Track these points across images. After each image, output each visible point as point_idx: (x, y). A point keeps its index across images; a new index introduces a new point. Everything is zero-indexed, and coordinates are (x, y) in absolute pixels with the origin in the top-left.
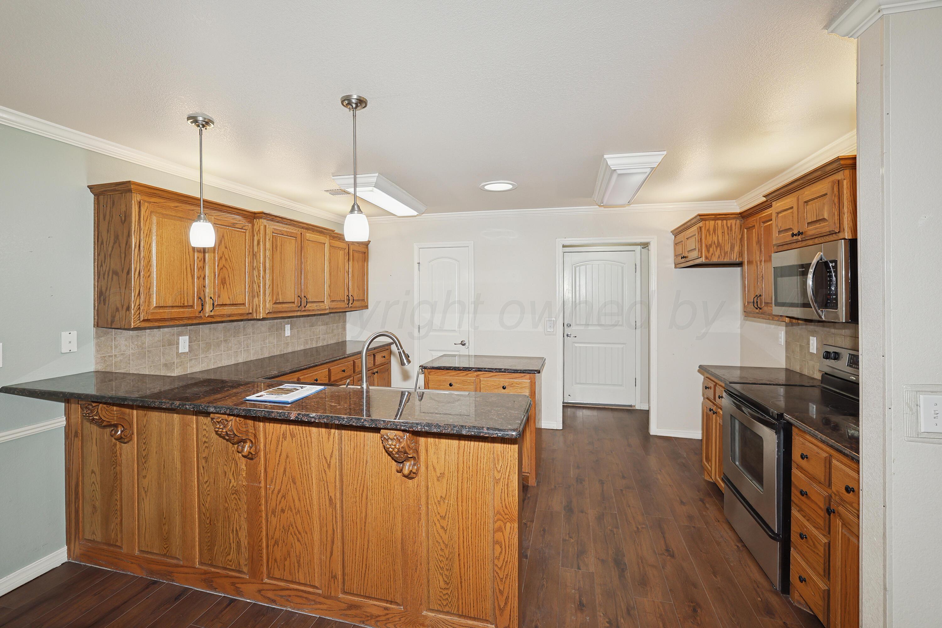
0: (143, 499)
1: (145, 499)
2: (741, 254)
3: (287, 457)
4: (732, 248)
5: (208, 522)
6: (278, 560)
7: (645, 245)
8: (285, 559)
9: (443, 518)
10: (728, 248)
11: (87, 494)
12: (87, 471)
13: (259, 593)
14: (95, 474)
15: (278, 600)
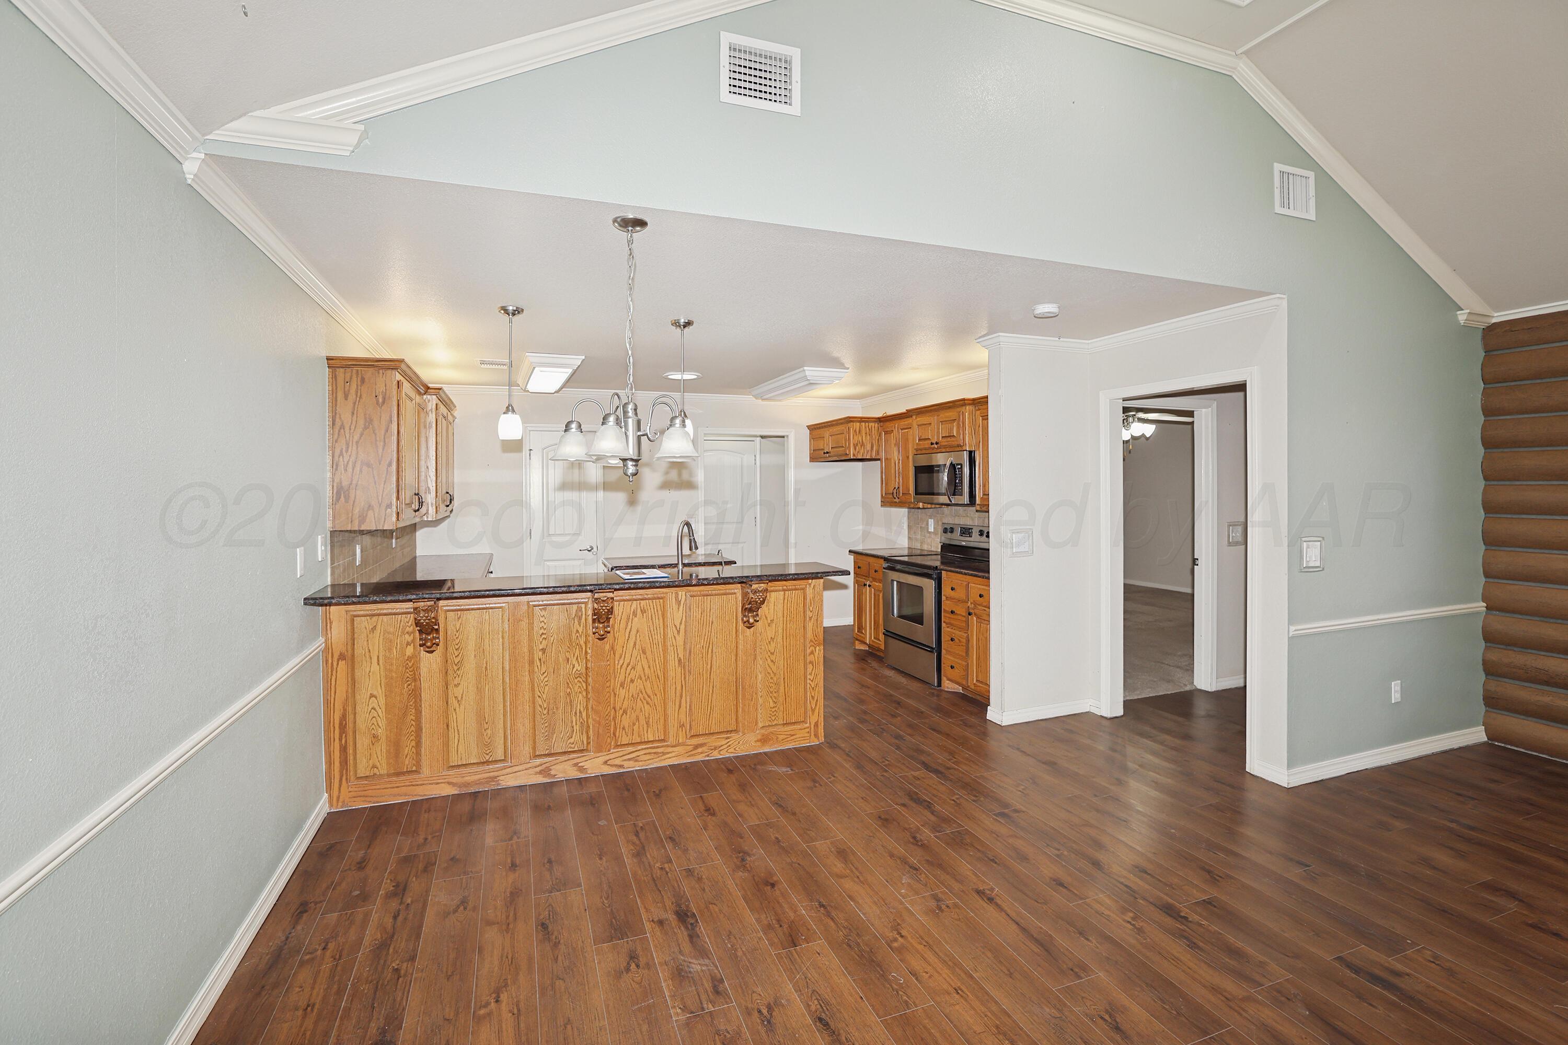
0: (455, 710)
1: (458, 709)
2: (878, 452)
3: (638, 632)
4: (873, 448)
5: (545, 712)
6: (626, 728)
7: (782, 438)
8: (634, 724)
9: (772, 653)
10: (868, 447)
11: (361, 724)
12: (362, 696)
13: (606, 763)
14: (376, 698)
15: (626, 764)
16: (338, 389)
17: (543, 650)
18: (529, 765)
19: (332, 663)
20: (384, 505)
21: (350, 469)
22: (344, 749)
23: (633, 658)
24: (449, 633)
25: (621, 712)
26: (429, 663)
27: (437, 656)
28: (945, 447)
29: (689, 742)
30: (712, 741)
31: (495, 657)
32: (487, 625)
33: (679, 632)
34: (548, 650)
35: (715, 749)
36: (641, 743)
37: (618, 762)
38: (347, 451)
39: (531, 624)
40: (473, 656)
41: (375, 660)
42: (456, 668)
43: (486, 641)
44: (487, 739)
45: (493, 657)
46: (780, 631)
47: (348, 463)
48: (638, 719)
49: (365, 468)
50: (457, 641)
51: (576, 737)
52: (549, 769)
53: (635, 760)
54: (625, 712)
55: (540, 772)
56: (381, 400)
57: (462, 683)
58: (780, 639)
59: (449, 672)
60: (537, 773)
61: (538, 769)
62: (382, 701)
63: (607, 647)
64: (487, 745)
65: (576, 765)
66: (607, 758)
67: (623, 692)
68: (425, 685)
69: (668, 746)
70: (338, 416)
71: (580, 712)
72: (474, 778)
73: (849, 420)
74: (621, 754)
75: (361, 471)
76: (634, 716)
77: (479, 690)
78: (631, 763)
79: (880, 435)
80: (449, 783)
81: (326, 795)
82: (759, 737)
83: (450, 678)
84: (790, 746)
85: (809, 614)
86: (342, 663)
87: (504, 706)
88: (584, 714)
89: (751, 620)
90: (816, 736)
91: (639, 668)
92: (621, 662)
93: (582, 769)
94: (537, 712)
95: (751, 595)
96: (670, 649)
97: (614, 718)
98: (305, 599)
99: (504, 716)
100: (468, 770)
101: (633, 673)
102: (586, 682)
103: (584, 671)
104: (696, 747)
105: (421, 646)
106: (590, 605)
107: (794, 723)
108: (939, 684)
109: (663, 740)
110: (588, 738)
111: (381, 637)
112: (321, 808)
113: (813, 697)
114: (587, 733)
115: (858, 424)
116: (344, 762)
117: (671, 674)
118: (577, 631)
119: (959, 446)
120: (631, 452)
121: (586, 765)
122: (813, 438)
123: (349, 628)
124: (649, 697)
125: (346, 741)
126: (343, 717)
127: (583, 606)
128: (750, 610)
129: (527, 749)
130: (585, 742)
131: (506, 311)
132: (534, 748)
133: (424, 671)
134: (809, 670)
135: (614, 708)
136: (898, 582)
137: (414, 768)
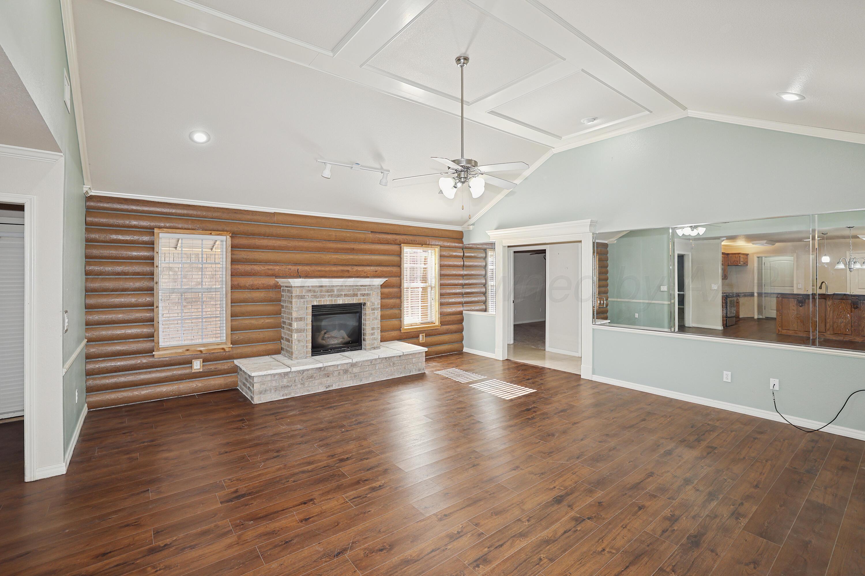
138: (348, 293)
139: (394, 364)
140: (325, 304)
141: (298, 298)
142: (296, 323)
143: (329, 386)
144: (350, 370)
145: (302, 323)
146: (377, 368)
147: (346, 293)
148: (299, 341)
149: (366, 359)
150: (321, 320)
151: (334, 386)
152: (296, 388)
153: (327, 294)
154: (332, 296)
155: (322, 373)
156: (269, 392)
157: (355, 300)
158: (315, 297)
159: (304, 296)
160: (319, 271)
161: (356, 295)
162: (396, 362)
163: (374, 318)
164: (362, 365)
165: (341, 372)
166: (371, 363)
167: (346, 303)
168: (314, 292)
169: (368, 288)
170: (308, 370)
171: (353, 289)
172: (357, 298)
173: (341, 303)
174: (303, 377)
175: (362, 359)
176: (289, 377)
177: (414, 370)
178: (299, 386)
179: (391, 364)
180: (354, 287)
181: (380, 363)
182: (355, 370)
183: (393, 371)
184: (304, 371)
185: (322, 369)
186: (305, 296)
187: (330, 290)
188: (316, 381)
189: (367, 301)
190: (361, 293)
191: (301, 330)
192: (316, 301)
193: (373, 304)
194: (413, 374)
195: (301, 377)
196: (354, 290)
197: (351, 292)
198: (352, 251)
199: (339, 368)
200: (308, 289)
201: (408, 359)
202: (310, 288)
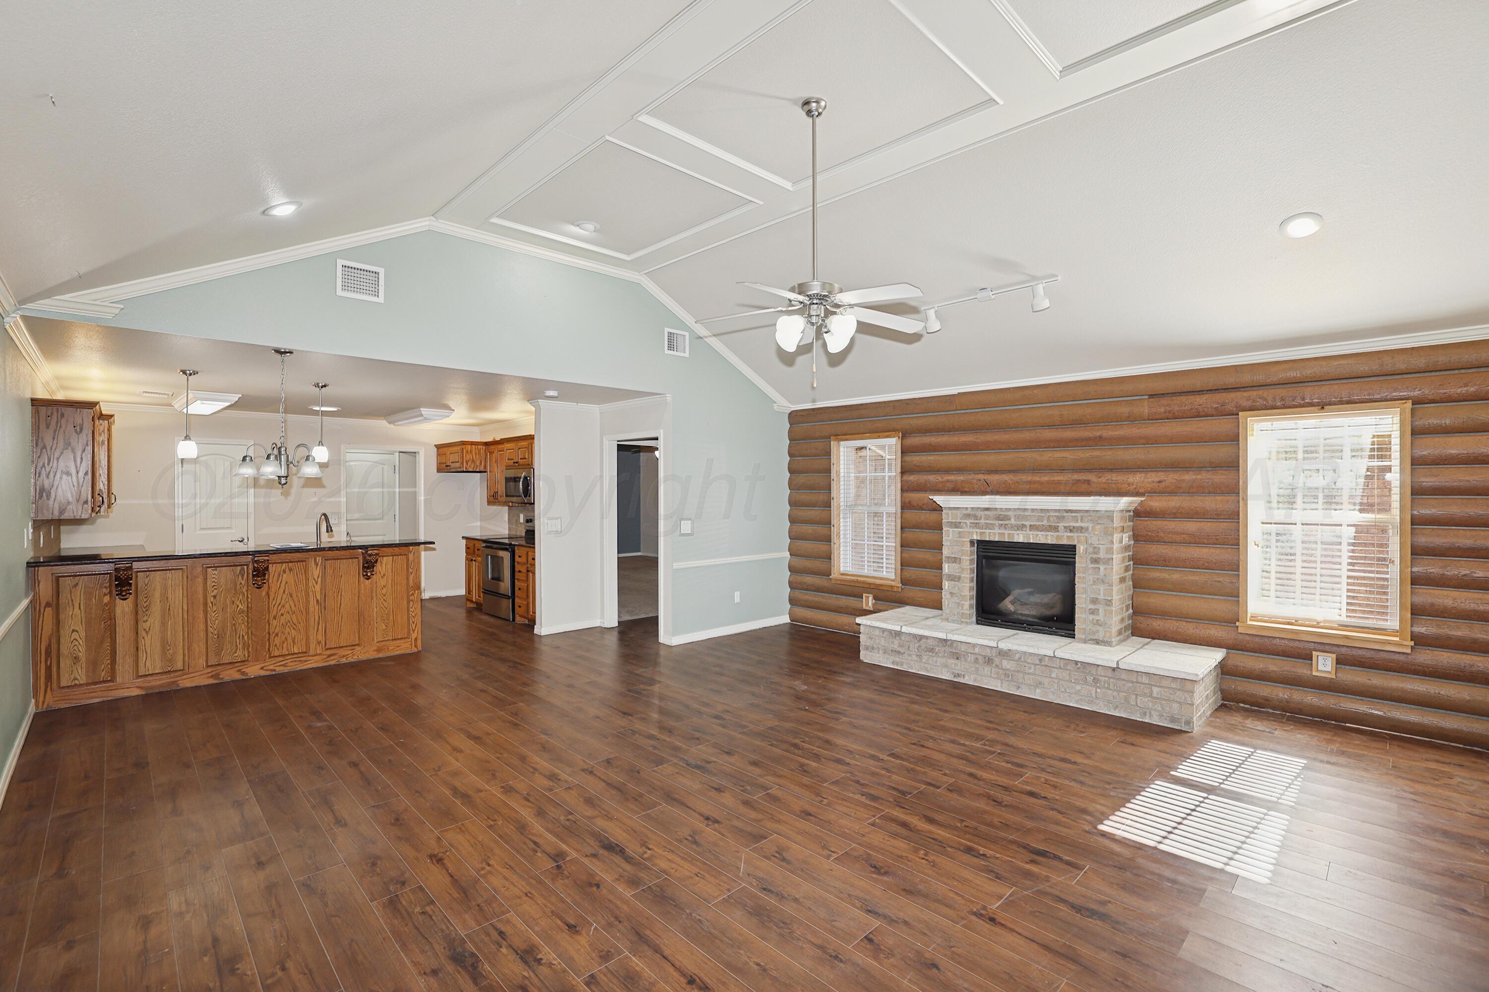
0: (143, 638)
2: (485, 467)
3: (286, 583)
4: (481, 463)
5: (216, 637)
6: (278, 645)
7: (414, 454)
8: (283, 643)
9: (385, 595)
10: (478, 463)
11: (64, 650)
12: (65, 632)
13: (262, 668)
14: (77, 632)
15: (277, 669)
16: (41, 420)
17: (215, 597)
18: (202, 672)
19: (40, 610)
20: (82, 502)
21: (52, 475)
22: (49, 669)
23: (283, 600)
24: (139, 587)
25: (274, 635)
26: (123, 607)
27: (130, 601)
28: (522, 465)
29: (324, 653)
30: (342, 652)
31: (177, 602)
32: (170, 581)
33: (317, 583)
34: (218, 597)
35: (344, 656)
36: (289, 654)
37: (271, 667)
38: (48, 464)
39: (205, 579)
40: (158, 601)
41: (77, 606)
42: (144, 610)
43: (170, 591)
44: (169, 656)
45: (175, 602)
46: (390, 581)
47: (49, 472)
48: (286, 639)
49: (64, 476)
50: (146, 592)
51: (239, 653)
52: (218, 674)
53: (284, 665)
54: (277, 635)
55: (212, 677)
56: (78, 430)
57: (149, 620)
58: (389, 586)
59: (139, 612)
60: (208, 677)
61: (209, 675)
62: (83, 634)
63: (264, 593)
64: (170, 661)
65: (239, 671)
66: (263, 665)
67: (275, 622)
68: (119, 622)
69: (309, 656)
70: (40, 440)
71: (243, 636)
72: (158, 683)
73: (463, 443)
74: (274, 662)
75: (61, 478)
76: (283, 637)
77: (164, 624)
78: (281, 668)
79: (486, 455)
80: (138, 687)
81: (33, 701)
82: (375, 648)
83: (140, 616)
84: (398, 653)
85: (411, 570)
86: (49, 610)
87: (183, 633)
88: (246, 637)
89: (369, 574)
90: (416, 646)
91: (287, 606)
92: (274, 603)
93: (243, 673)
94: (209, 636)
95: (368, 558)
96: (311, 593)
97: (269, 640)
98: (27, 563)
99: (183, 640)
100: (155, 677)
101: (282, 611)
102: (248, 616)
103: (245, 609)
104: (329, 656)
105: (117, 595)
106: (251, 567)
107: (401, 639)
108: (514, 620)
109: (305, 652)
110: (249, 652)
111: (83, 591)
112: (32, 709)
113: (413, 623)
114: (248, 650)
115: (470, 446)
116: (49, 677)
117: (311, 609)
118: (241, 583)
119: (529, 465)
120: (283, 472)
121: (247, 670)
122: (439, 455)
123: (54, 585)
124: (295, 624)
125: (51, 663)
126: (49, 647)
127: (245, 567)
128: (368, 568)
129: (202, 662)
130: (246, 656)
131: (184, 372)
132: (207, 662)
133: (118, 611)
134: (411, 606)
135: (269, 633)
136: (491, 556)
137: (109, 679)
138: (1037, 523)
139: (1096, 680)
140: (992, 539)
141: (951, 527)
142: (947, 565)
143: (959, 675)
144: (997, 660)
145: (956, 566)
146: (1054, 675)
147: (1032, 523)
148: (951, 594)
149: (1035, 651)
150: (997, 568)
151: (967, 677)
152: (910, 658)
153: (997, 522)
154: (1005, 527)
155: (948, 649)
156: (876, 651)
157: (1049, 538)
158: (976, 525)
159: (960, 523)
160: (1030, 482)
161: (1056, 529)
162: (1103, 679)
163: (1098, 579)
164: (1020, 658)
165: (981, 659)
166: (1041, 660)
167: (1031, 541)
168: (976, 517)
169: (1082, 517)
170: (927, 638)
171: (1049, 516)
172: (1055, 534)
173: (1021, 540)
174: (920, 646)
175: (1025, 649)
176: (901, 639)
177: (1155, 714)
178: (914, 657)
179: (1090, 679)
180: (1052, 514)
181: (1060, 668)
182: (1006, 664)
183: (1094, 695)
184: (921, 637)
185: (949, 643)
186: (962, 524)
187: (1002, 517)
188: (939, 660)
189: (1078, 542)
190: (1066, 525)
191: (955, 577)
192: (977, 532)
193: (1096, 550)
194: (1150, 722)
195: (917, 645)
196: (1052, 519)
197: (1045, 523)
198: (1098, 441)
199: (977, 650)
200: (966, 512)
201: (1137, 682)
202: (968, 512)
